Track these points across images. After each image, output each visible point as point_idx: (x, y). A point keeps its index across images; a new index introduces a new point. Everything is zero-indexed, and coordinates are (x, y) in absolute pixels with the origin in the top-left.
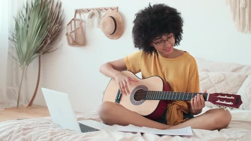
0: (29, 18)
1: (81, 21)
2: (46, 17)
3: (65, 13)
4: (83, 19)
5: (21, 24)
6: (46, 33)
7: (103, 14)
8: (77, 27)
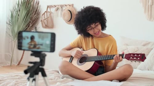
0: (19, 10)
1: (51, 13)
2: (29, 10)
3: (41, 7)
4: (52, 11)
5: (14, 14)
6: (29, 20)
7: (64, 8)
8: (48, 17)
